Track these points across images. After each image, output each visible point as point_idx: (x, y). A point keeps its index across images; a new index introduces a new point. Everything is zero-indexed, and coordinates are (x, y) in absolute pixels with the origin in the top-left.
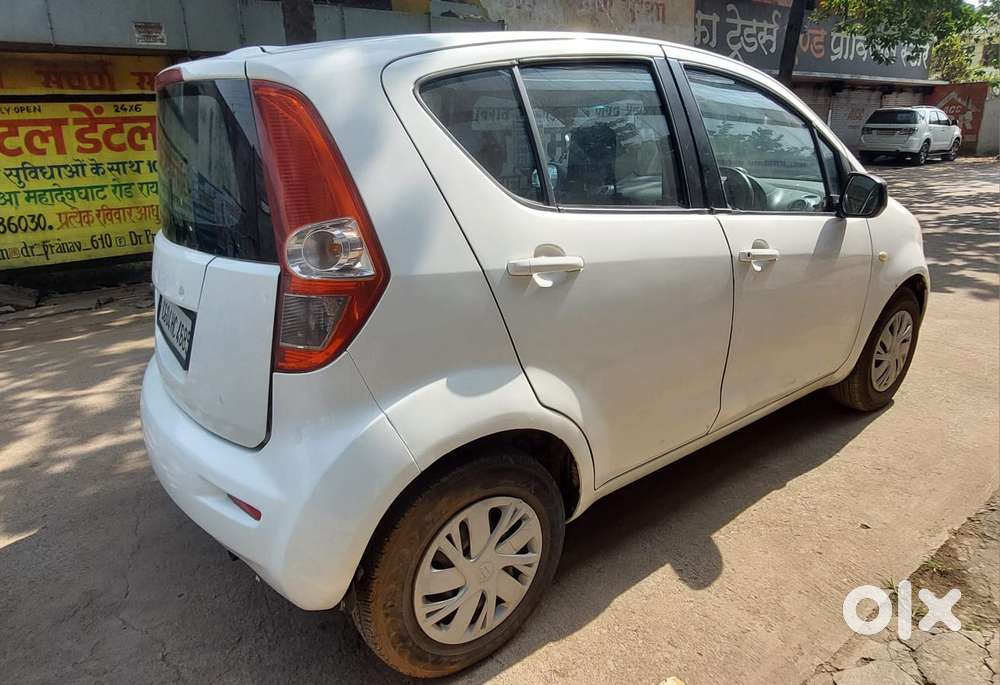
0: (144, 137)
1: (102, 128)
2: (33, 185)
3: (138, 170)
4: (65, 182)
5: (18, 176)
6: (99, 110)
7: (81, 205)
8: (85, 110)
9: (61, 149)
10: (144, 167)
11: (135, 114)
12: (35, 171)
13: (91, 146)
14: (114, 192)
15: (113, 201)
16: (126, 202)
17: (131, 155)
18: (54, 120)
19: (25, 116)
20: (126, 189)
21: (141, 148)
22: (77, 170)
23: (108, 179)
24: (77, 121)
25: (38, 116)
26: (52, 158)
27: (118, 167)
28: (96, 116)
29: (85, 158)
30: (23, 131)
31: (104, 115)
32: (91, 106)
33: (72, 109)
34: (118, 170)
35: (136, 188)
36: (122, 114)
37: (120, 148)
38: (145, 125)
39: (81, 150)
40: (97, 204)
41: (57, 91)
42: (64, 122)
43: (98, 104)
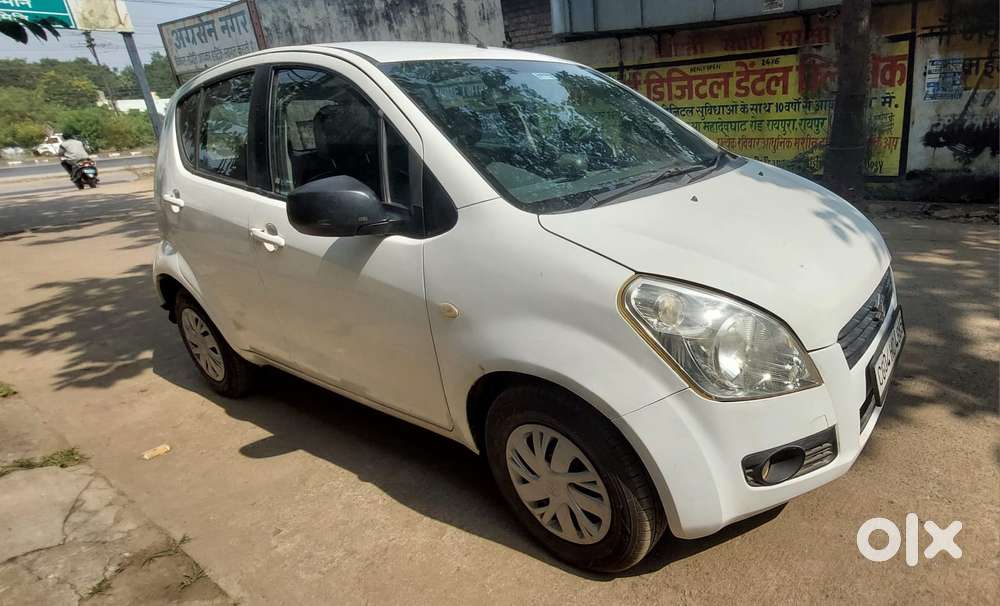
0: (777, 85)
1: (752, 78)
2: (709, 118)
3: (769, 110)
4: (725, 118)
5: (702, 112)
6: (753, 64)
7: (731, 134)
8: (745, 65)
9: (727, 94)
10: (773, 108)
11: (775, 66)
12: (711, 109)
13: (743, 92)
14: (751, 126)
15: (750, 132)
16: (756, 134)
17: (766, 98)
18: (724, 74)
19: (713, 71)
20: (758, 124)
21: (774, 93)
22: (733, 109)
23: (748, 117)
24: (738, 74)
25: (717, 71)
26: (721, 101)
27: (757, 107)
28: (750, 69)
29: (739, 100)
30: (709, 81)
31: (755, 68)
32: (747, 62)
33: (737, 64)
34: (756, 110)
35: (765, 124)
36: (766, 67)
37: (760, 93)
38: (780, 75)
39: (737, 94)
40: (739, 134)
41: (731, 53)
42: (730, 75)
43: (752, 60)
